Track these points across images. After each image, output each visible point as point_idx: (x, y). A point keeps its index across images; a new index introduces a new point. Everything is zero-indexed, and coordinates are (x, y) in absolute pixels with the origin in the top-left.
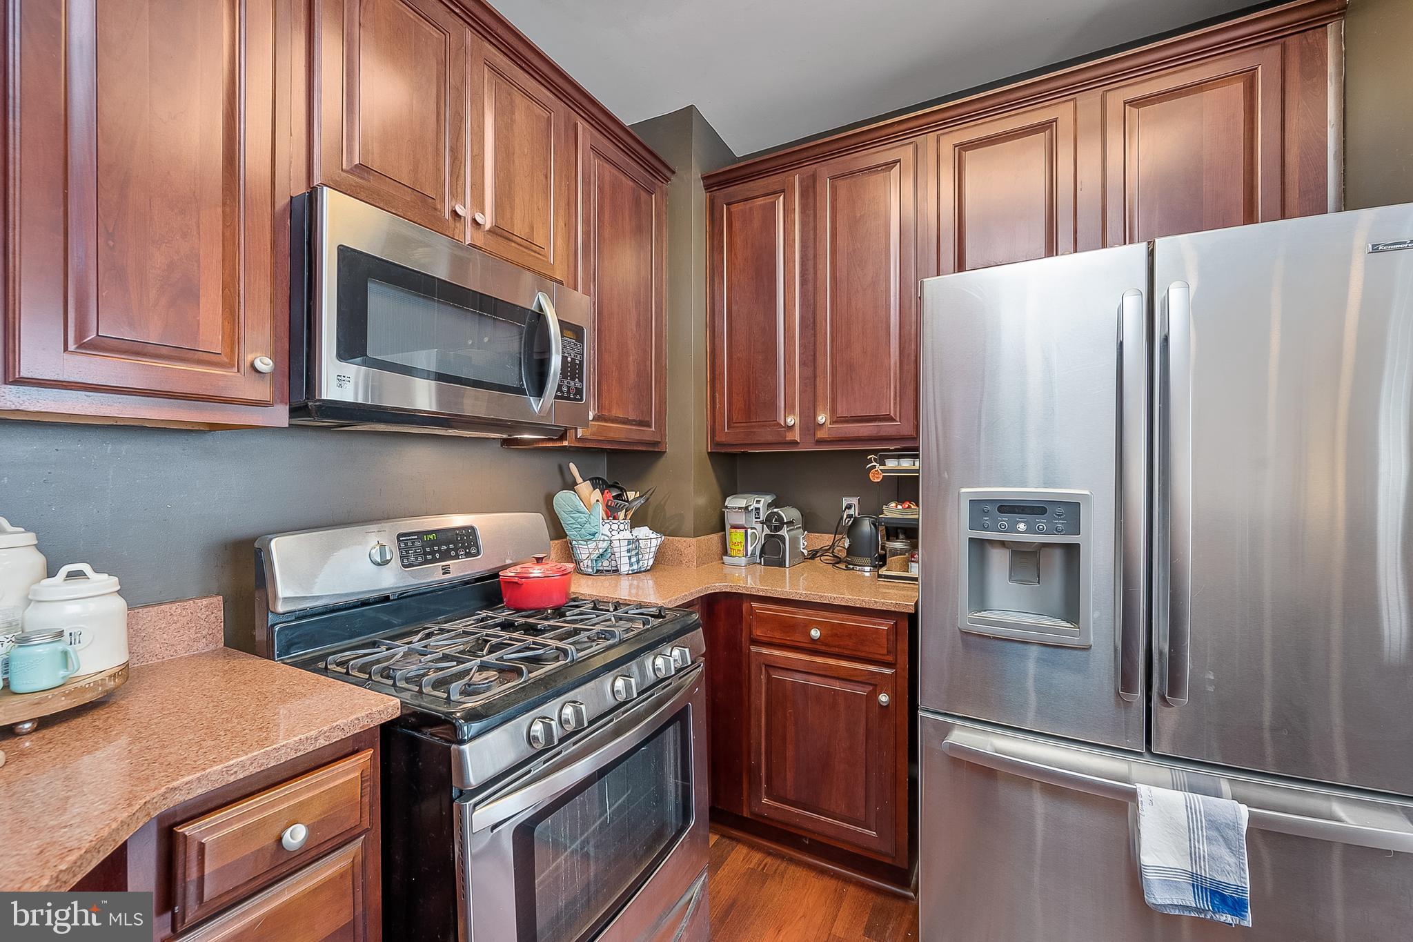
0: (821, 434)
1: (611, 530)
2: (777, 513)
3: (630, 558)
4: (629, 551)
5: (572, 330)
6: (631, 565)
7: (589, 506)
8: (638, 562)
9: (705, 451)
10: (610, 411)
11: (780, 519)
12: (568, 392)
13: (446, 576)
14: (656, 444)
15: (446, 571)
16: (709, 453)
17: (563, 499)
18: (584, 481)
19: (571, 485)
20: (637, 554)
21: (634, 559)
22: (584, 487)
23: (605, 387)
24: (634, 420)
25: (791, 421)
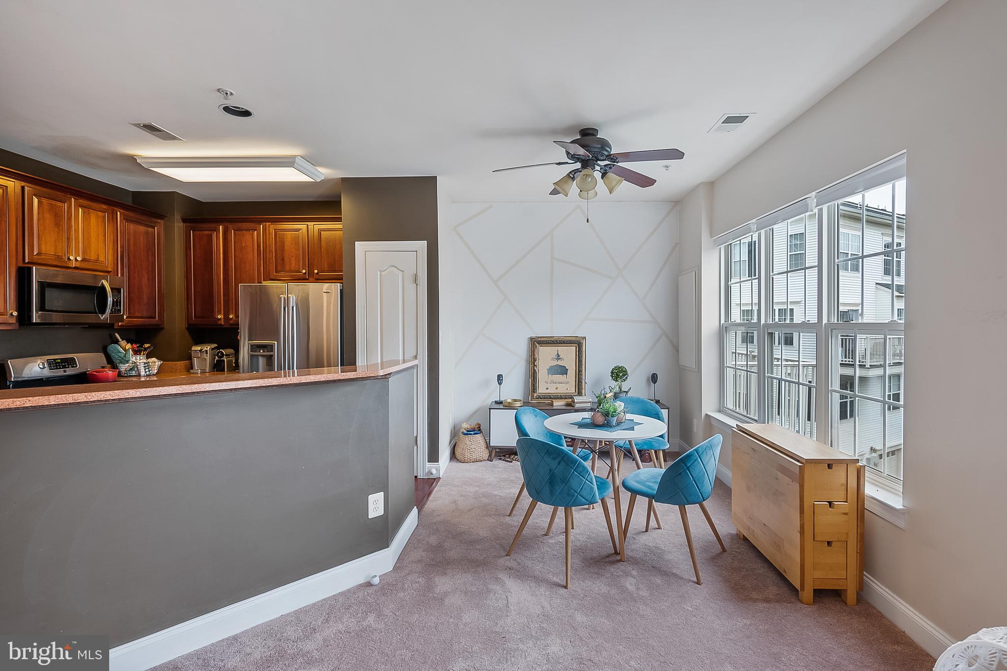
0: (231, 322)
1: (136, 359)
2: (221, 351)
3: (145, 369)
4: (144, 367)
5: (116, 291)
6: (146, 372)
7: (125, 350)
8: (149, 371)
9: (184, 326)
10: (134, 314)
11: (222, 353)
12: (115, 311)
13: (65, 373)
14: (159, 325)
15: (65, 371)
16: (186, 328)
17: (112, 348)
18: (123, 340)
19: (117, 342)
20: (149, 368)
21: (147, 370)
22: (123, 343)
23: (132, 306)
24: (146, 317)
25: (219, 317)
